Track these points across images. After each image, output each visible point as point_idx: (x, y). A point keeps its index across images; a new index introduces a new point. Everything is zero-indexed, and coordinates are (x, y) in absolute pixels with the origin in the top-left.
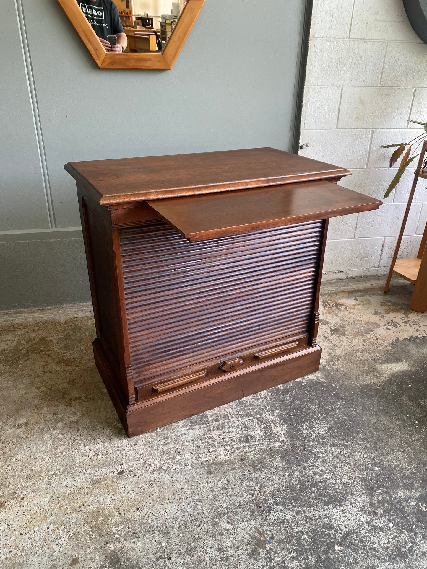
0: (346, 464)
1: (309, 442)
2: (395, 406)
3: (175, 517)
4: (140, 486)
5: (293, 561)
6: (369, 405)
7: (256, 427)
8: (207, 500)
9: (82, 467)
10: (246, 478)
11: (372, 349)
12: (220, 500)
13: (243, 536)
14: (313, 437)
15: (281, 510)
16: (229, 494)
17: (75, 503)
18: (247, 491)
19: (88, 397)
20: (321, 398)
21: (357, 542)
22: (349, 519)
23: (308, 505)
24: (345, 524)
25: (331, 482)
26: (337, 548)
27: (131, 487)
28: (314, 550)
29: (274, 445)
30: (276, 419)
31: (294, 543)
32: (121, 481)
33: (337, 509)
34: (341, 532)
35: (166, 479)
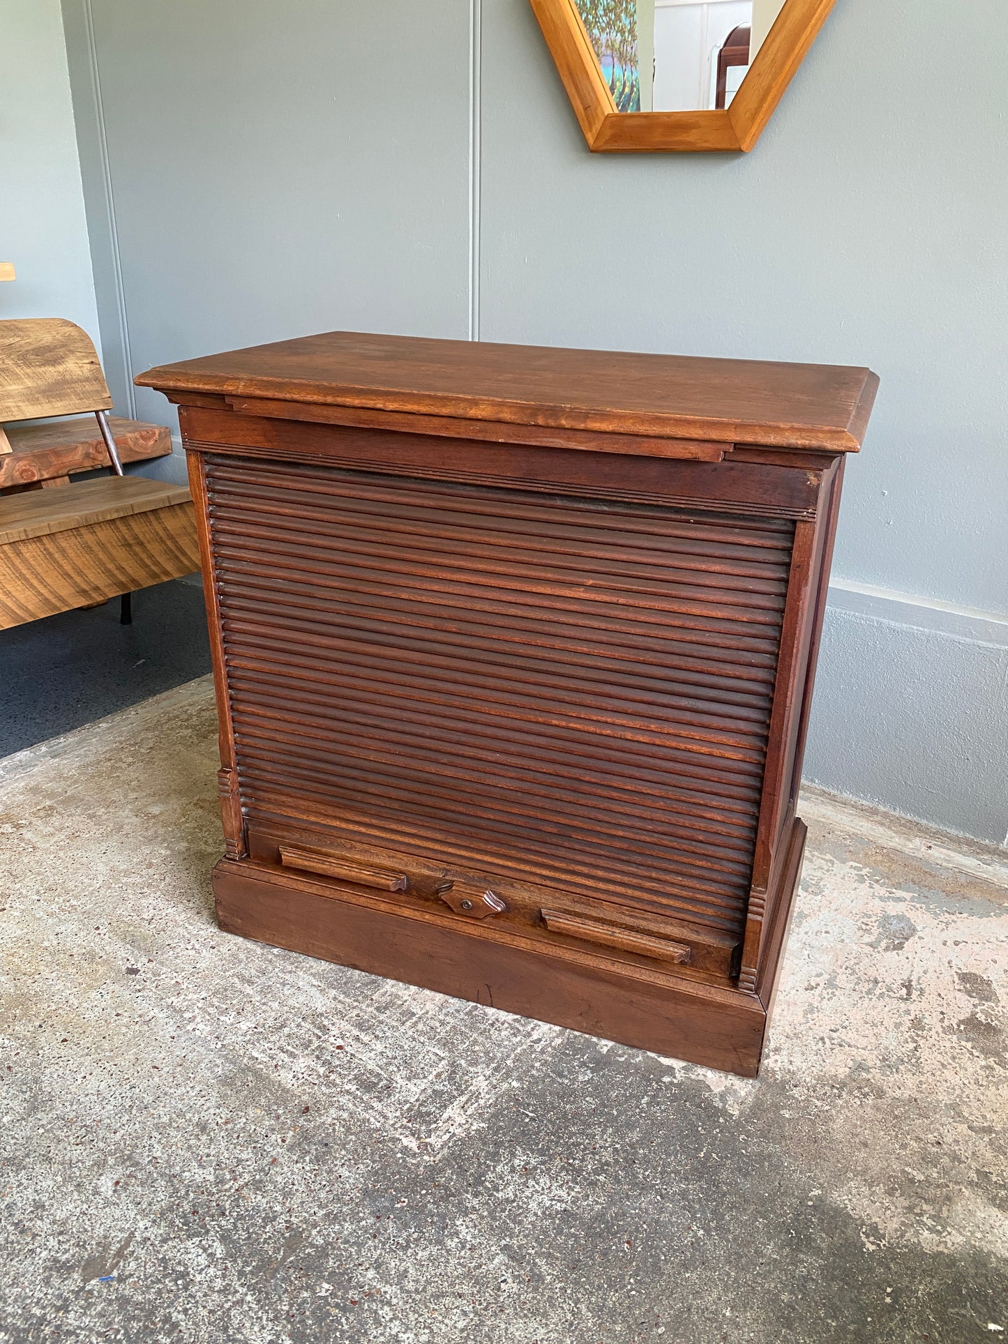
0: (472, 1315)
1: (476, 1195)
3: (79, 1098)
4: (120, 1012)
6: (763, 1260)
7: (425, 1077)
8: (154, 1118)
9: (110, 924)
10: (259, 1145)
12: (167, 1137)
13: (98, 1226)
14: (500, 1195)
15: (212, 1255)
16: (193, 1142)
18: (223, 1166)
20: (660, 1140)
23: (266, 1298)
25: (380, 1312)
27: (110, 1001)
29: (401, 1137)
30: (488, 1096)
31: (133, 1327)
32: (114, 983)
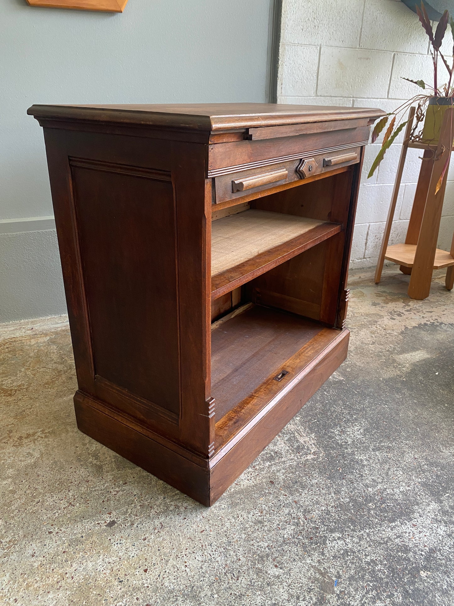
0: (398, 469)
1: (347, 449)
2: (429, 397)
3: (201, 572)
4: (143, 538)
5: (374, 602)
6: (401, 399)
7: (278, 440)
8: (239, 541)
9: (52, 525)
10: (283, 505)
11: (383, 340)
12: (257, 538)
13: (301, 580)
14: (349, 443)
15: (339, 538)
16: (266, 528)
17: (50, 578)
18: (289, 520)
19: (46, 431)
20: (345, 398)
21: (444, 561)
22: (425, 534)
23: (369, 525)
24: (422, 541)
25: (388, 492)
26: (423, 574)
27: (129, 541)
28: (396, 583)
29: (306, 458)
30: (300, 427)
31: (368, 578)
32: (114, 535)
33: (406, 524)
34: (421, 552)
35: (177, 523)
